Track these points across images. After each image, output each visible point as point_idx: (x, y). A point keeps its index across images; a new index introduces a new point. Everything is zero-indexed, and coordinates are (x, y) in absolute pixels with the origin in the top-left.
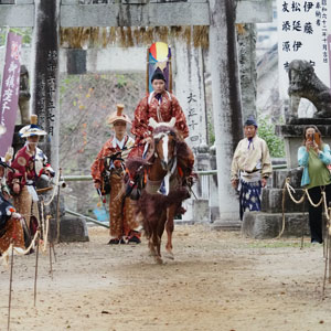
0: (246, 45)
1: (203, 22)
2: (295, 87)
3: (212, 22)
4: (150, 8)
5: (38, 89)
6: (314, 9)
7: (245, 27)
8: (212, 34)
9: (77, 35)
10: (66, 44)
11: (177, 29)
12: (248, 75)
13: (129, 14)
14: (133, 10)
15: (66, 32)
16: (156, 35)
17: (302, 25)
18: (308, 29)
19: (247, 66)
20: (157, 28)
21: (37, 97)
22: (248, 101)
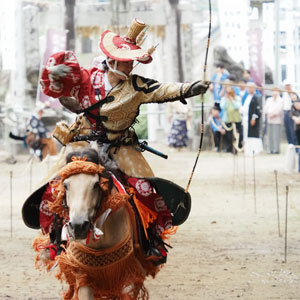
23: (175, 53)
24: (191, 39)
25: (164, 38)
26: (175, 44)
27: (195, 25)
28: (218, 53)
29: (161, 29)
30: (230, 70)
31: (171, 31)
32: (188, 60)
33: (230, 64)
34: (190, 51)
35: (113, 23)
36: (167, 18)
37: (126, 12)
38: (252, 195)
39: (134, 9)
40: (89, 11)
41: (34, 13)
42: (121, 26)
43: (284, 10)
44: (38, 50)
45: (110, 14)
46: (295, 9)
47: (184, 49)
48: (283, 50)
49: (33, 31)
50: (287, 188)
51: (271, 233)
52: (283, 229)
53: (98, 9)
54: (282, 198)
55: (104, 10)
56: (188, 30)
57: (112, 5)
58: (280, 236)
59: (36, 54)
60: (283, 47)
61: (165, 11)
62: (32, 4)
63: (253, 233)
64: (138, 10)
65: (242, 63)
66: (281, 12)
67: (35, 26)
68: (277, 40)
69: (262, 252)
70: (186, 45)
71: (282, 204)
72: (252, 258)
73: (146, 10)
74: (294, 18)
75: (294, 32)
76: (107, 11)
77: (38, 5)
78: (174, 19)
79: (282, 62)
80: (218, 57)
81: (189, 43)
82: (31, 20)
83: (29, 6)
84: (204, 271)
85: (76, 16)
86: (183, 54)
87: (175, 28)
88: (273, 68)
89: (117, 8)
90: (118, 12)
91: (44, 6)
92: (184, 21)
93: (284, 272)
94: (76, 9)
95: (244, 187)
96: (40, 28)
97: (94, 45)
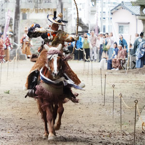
1: (55, 7)
3: (57, 8)
4: (42, 4)
5: (15, 23)
6: (82, 5)
7: (65, 9)
8: (57, 10)
9: (24, 10)
10: (22, 12)
11: (49, 9)
13: (37, 5)
15: (22, 9)
16: (44, 10)
18: (80, 10)
19: (66, 18)
21: (15, 25)
22: (66, 27)
24: (67, 14)
27: (69, 9)
30: (82, 27)
33: (83, 25)
35: (35, 7)
36: (57, 6)
38: (91, 78)
39: (44, 2)
40: (26, 2)
41: (3, 3)
42: (38, 9)
43: (104, 3)
44: (5, 18)
45: (34, 3)
46: (109, 3)
47: (64, 19)
48: (104, 20)
49: (2, 10)
50: (106, 75)
51: (99, 94)
52: (103, 92)
53: (29, 2)
54: (103, 79)
55: (31, 2)
56: (66, 11)
57: (35, 0)
58: (102, 95)
59: (4, 19)
60: (104, 18)
61: (56, 3)
63: (91, 93)
64: (46, 2)
65: (88, 25)
66: (104, 4)
67: (3, 8)
68: (102, 15)
69: (95, 101)
70: (65, 17)
71: (103, 82)
72: (91, 104)
73: (49, 2)
75: (109, 12)
78: (60, 6)
79: (104, 24)
82: (2, 6)
84: (71, 108)
85: (20, 4)
87: (60, 10)
88: (100, 27)
89: (37, 1)
90: (37, 3)
92: (64, 7)
93: (104, 109)
94: (20, 2)
95: (88, 74)
96: (6, 9)
97: (27, 16)
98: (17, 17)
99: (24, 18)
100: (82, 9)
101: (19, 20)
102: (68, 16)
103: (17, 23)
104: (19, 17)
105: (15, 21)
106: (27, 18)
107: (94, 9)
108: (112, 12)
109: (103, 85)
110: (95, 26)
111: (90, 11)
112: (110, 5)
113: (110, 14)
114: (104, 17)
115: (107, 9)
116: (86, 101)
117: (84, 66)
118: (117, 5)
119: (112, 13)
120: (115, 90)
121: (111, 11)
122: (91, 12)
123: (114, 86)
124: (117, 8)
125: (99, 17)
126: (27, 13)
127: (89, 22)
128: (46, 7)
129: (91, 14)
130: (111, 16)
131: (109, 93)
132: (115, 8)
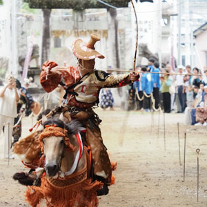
0: (122, 37)
1: (106, 28)
2: (141, 53)
3: (109, 28)
4: (85, 23)
5: (43, 53)
6: (148, 23)
7: (122, 30)
8: (109, 33)
9: (58, 33)
10: (54, 36)
11: (96, 31)
12: (123, 49)
13: (78, 25)
14: (79, 23)
15: (54, 32)
16: (88, 33)
17: (143, 30)
18: (146, 31)
19: (122, 45)
20: (88, 31)
21: (43, 56)
22: (123, 58)
23: (114, 48)
24: (124, 39)
25: (107, 38)
26: (114, 41)
27: (127, 30)
28: (142, 47)
29: (105, 32)
31: (111, 33)
32: (122, 52)
33: (149, 55)
34: (124, 46)
35: (74, 28)
36: (109, 25)
37: (83, 21)
38: (163, 139)
39: (88, 19)
40: (59, 21)
41: (24, 21)
42: (79, 30)
43: (184, 20)
44: (26, 45)
45: (73, 23)
46: (191, 20)
47: (119, 45)
48: (183, 46)
49: (23, 33)
50: (185, 134)
51: (175, 163)
52: (182, 160)
53: (65, 19)
54: (182, 141)
55: (68, 20)
56: (122, 33)
57: (74, 17)
58: (181, 165)
59: (25, 48)
60: (183, 44)
61: (108, 21)
62: (22, 16)
63: (162, 163)
64: (91, 20)
65: (157, 54)
66: (182, 22)
67: (24, 30)
68: (179, 39)
69: (169, 175)
70: (121, 43)
71: (182, 144)
72: (163, 179)
73: (95, 20)
74: (190, 25)
75: (190, 35)
76: (70, 20)
77: (26, 17)
78: (113, 26)
79: (182, 54)
80: (142, 50)
81: (122, 41)
82: (22, 26)
83: (20, 17)
85: (50, 23)
86: (119, 48)
87: (114, 32)
88: (176, 58)
89: (77, 19)
90: (77, 21)
91: (30, 17)
92: (120, 27)
93: (183, 188)
94: (50, 19)
95: (158, 133)
96: (28, 31)
97: (62, 42)
98: (45, 44)
99: (57, 45)
100: (148, 30)
101: (48, 48)
102: (127, 41)
103: (47, 53)
104: (49, 44)
105: (43, 50)
106: (62, 45)
107: (166, 30)
108: (196, 34)
109: (182, 150)
110: (169, 56)
111: (160, 34)
112: (192, 23)
113: (192, 37)
114: (182, 42)
115: (188, 30)
116: (156, 175)
117: (153, 119)
118: (204, 23)
119: (195, 36)
120: (201, 158)
121: (194, 32)
122: (163, 34)
123: (198, 151)
124: (204, 28)
125: (175, 42)
126: (61, 37)
127: (160, 50)
128: (91, 28)
129: (163, 37)
130: (194, 41)
131: (191, 163)
132: (199, 28)
